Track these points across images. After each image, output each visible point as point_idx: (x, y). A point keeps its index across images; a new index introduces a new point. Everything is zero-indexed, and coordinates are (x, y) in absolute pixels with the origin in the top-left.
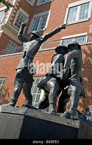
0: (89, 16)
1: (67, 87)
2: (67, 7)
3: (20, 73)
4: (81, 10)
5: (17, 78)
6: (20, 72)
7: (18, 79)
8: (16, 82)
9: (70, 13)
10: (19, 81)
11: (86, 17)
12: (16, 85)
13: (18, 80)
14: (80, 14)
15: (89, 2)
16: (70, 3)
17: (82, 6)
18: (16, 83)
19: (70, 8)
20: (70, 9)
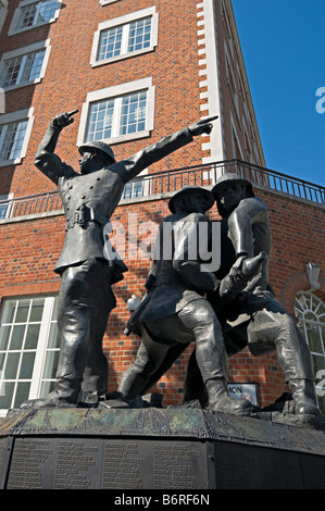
0: (149, 126)
1: (243, 318)
2: (84, 101)
3: (82, 280)
4: (125, 110)
5: (72, 298)
6: (83, 276)
7: (75, 301)
8: (71, 313)
9: (92, 117)
10: (83, 309)
11: (142, 127)
12: (72, 324)
13: (76, 305)
14: (124, 121)
15: (147, 89)
16: (91, 90)
17: (126, 98)
18: (71, 317)
19: (91, 103)
20: (93, 106)
